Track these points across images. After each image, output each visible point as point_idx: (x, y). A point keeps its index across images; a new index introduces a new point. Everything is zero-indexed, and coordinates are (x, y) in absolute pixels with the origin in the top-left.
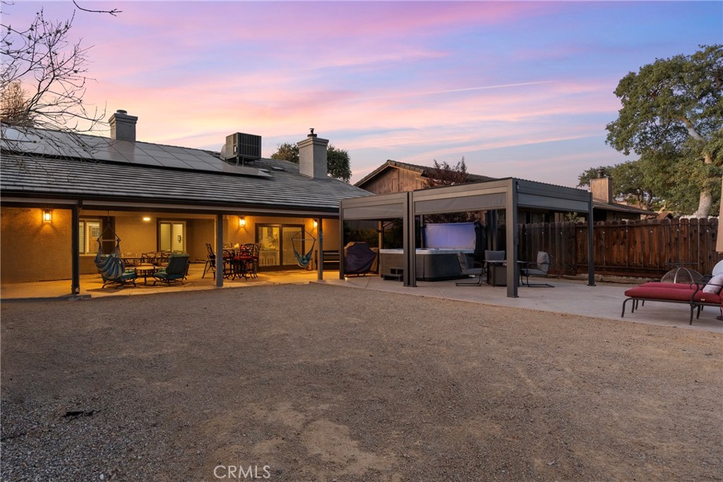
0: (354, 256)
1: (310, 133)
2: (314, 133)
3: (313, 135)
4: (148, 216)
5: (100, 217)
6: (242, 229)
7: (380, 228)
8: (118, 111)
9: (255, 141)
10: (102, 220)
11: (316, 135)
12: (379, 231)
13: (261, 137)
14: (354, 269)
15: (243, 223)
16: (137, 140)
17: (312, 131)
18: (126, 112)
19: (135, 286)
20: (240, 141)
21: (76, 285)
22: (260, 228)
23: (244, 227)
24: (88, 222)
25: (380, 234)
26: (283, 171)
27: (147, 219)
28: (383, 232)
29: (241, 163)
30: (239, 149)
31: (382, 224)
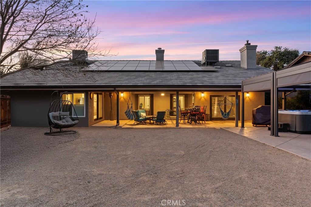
0: (261, 114)
1: (246, 43)
2: (249, 43)
3: (248, 44)
4: (163, 93)
5: (149, 94)
6: (203, 99)
7: (283, 97)
8: (158, 48)
9: (216, 52)
10: (150, 95)
11: (250, 44)
12: (283, 99)
13: (219, 50)
14: (261, 122)
15: (203, 95)
16: (164, 60)
17: (248, 42)
18: (161, 48)
19: (145, 124)
20: (207, 54)
21: (118, 122)
22: (213, 98)
23: (204, 98)
24: (140, 96)
25: (283, 100)
26: (232, 66)
27: (163, 94)
28: (285, 99)
29: (208, 65)
30: (206, 58)
31: (285, 94)
